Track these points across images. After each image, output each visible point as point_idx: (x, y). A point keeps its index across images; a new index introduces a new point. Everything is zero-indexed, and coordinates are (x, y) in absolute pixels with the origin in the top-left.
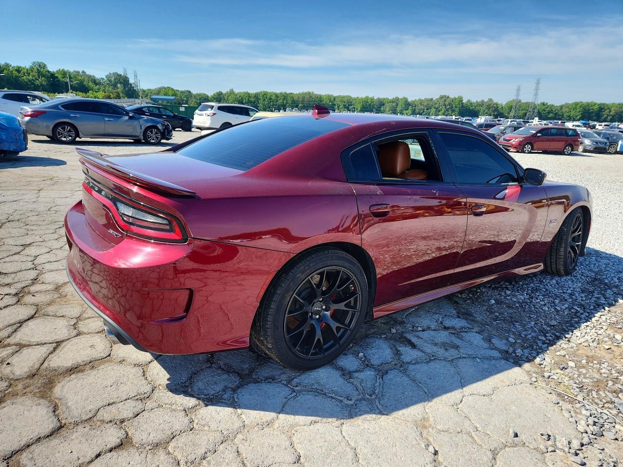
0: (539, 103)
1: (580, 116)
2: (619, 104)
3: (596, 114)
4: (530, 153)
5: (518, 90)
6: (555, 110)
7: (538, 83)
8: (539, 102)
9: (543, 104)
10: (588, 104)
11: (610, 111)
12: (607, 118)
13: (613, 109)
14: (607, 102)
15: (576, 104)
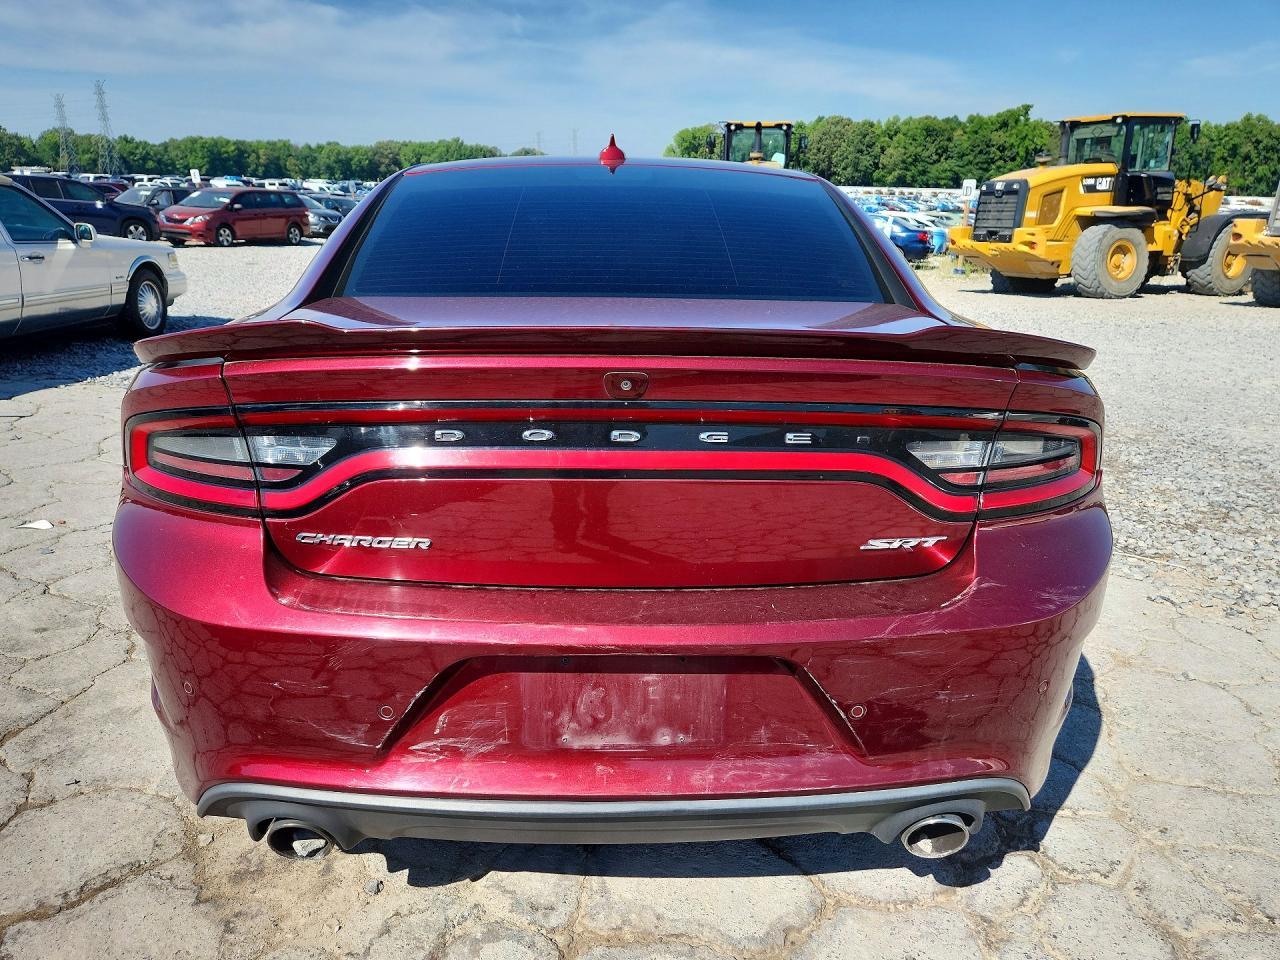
0: (116, 138)
1: (207, 166)
2: (268, 143)
3: (235, 162)
4: (232, 245)
5: (60, 105)
6: (155, 155)
7: (100, 92)
8: (114, 134)
9: (126, 140)
10: (216, 143)
11: (258, 157)
12: (256, 170)
13: (261, 152)
14: (249, 139)
15: (194, 141)
